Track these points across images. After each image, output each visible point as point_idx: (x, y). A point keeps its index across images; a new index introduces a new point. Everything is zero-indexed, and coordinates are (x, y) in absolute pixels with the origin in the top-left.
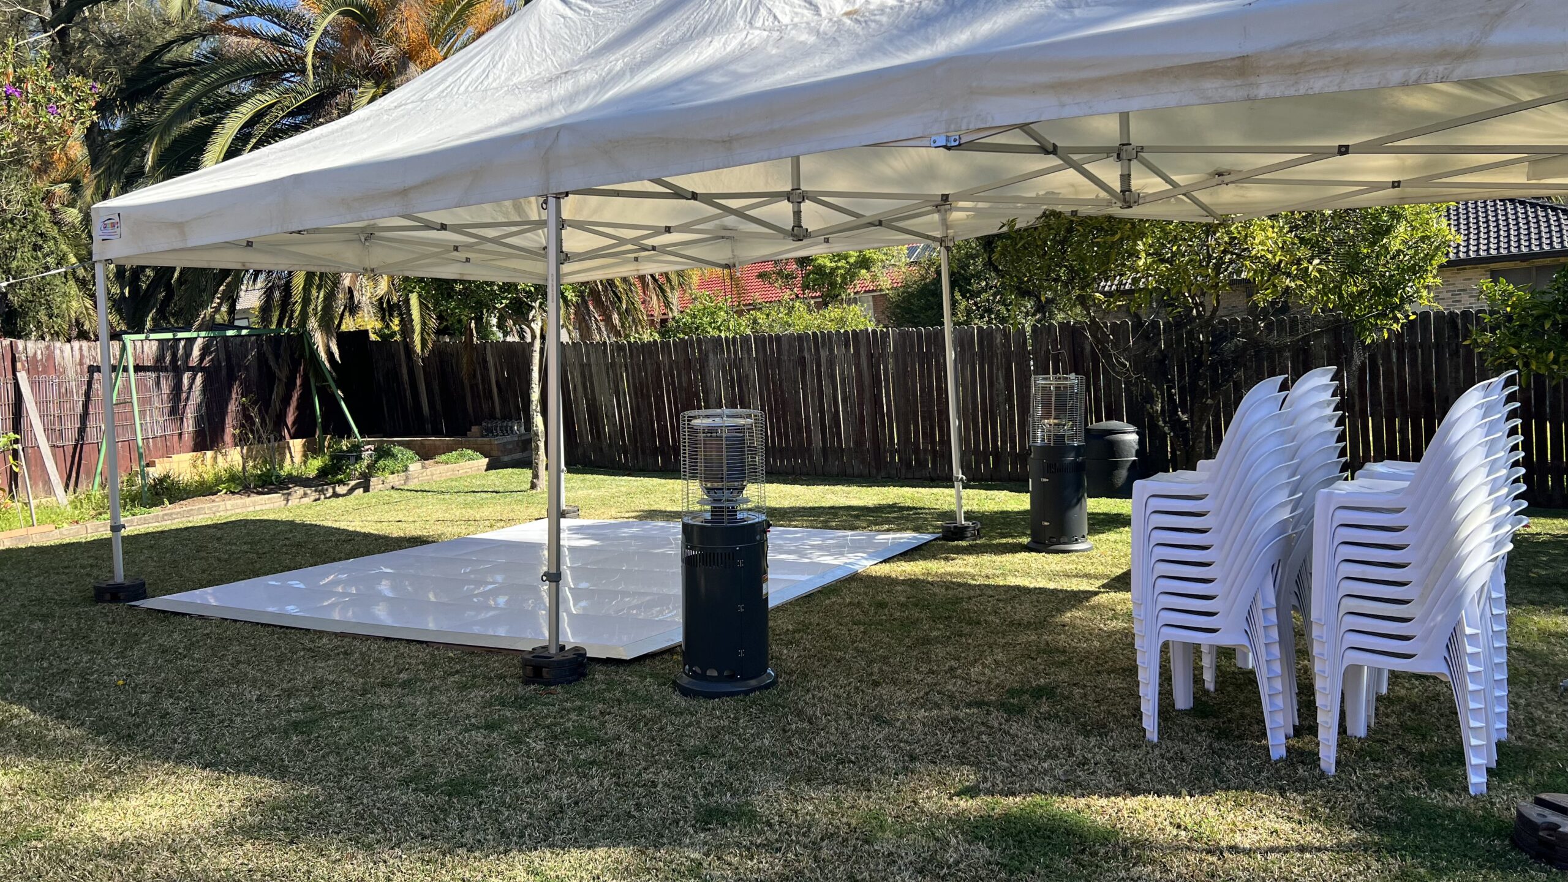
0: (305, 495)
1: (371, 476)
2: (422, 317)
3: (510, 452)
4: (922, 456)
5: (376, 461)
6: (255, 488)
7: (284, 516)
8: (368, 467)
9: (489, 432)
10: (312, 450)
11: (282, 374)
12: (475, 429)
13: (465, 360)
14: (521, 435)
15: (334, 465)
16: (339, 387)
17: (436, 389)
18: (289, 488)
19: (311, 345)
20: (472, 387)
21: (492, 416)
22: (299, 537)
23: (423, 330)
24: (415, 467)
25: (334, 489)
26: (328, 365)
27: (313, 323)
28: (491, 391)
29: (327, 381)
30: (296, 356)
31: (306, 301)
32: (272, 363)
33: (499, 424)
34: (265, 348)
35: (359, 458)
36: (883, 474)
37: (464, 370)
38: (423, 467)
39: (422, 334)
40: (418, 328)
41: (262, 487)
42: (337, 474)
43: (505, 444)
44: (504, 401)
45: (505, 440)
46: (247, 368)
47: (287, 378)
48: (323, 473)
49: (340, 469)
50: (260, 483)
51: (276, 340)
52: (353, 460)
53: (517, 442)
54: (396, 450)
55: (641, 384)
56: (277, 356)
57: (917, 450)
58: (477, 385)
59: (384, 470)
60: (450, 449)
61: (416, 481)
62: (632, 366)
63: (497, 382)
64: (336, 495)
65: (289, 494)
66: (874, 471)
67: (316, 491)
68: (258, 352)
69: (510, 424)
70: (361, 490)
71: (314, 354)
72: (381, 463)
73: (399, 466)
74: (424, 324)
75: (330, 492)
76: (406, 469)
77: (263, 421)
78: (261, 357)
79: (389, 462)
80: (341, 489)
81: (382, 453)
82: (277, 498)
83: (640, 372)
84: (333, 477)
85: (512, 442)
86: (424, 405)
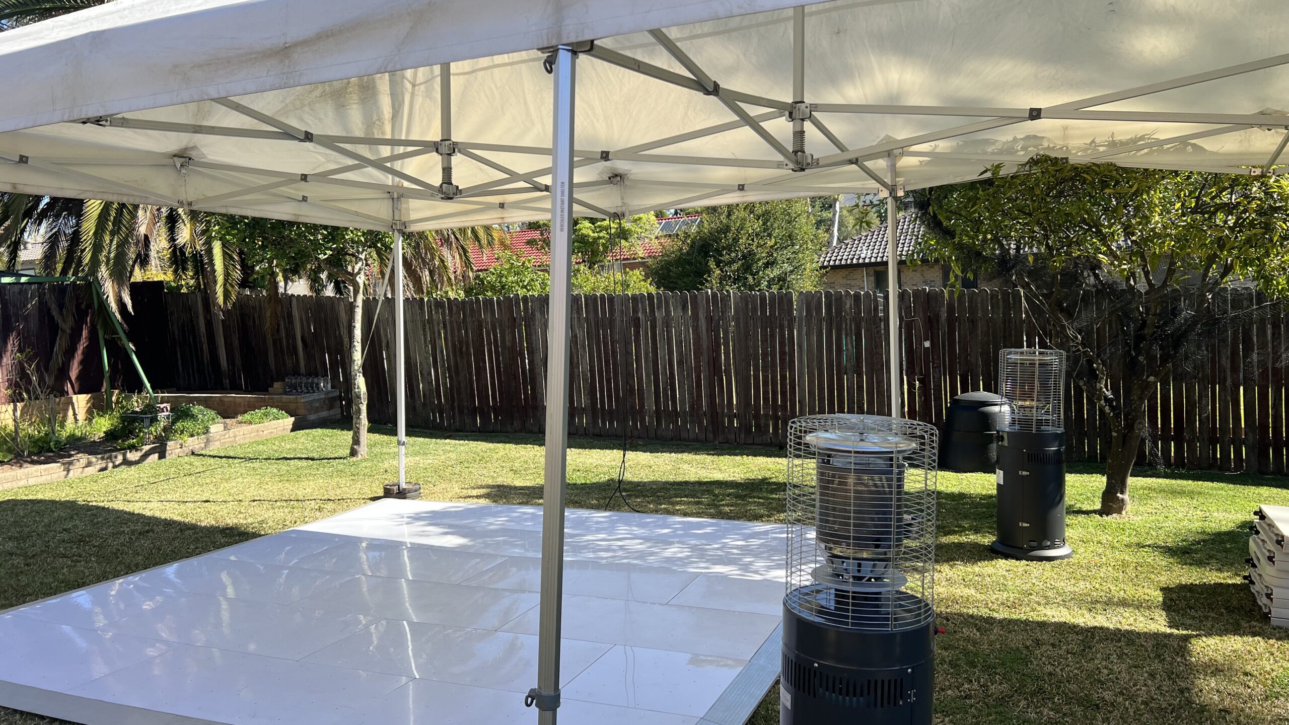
0: (89, 464)
1: (168, 439)
2: (226, 267)
3: (317, 410)
4: (762, 422)
5: (173, 423)
6: (29, 456)
7: (63, 495)
8: (165, 429)
9: (293, 389)
10: (99, 407)
11: (66, 325)
12: (277, 385)
13: (268, 314)
14: (327, 393)
15: (124, 427)
16: (130, 340)
17: (236, 342)
18: (70, 456)
19: (100, 295)
20: (274, 341)
21: (296, 373)
22: (81, 526)
23: (226, 280)
24: (216, 428)
25: (124, 455)
26: (118, 316)
27: (103, 272)
28: (295, 347)
29: (117, 333)
30: (83, 306)
31: (97, 248)
32: (55, 313)
33: (304, 380)
34: (47, 296)
35: (154, 420)
36: (721, 439)
37: (268, 324)
38: (225, 428)
39: (225, 285)
40: (220, 279)
41: (39, 454)
42: (128, 438)
43: (311, 402)
44: (309, 357)
45: (312, 398)
46: (26, 319)
47: (72, 329)
48: (111, 436)
49: (131, 432)
50: (36, 450)
51: (60, 290)
52: (147, 422)
53: (324, 400)
54: (196, 409)
55: (460, 342)
56: (61, 306)
57: (757, 416)
58: (280, 339)
59: (182, 432)
60: (251, 407)
61: (218, 443)
62: (451, 323)
63: (302, 338)
64: (127, 462)
65: (71, 463)
66: (710, 436)
67: (102, 459)
68: (41, 302)
69: (316, 380)
70: (156, 455)
71: (103, 305)
72: (179, 425)
73: (200, 428)
74: (227, 275)
75: (120, 458)
76: (207, 431)
77: (41, 380)
78: (43, 307)
79: (188, 424)
80: (132, 456)
81: (180, 414)
82: (54, 470)
83: (459, 330)
84: (123, 441)
85: (319, 400)
86: (221, 359)
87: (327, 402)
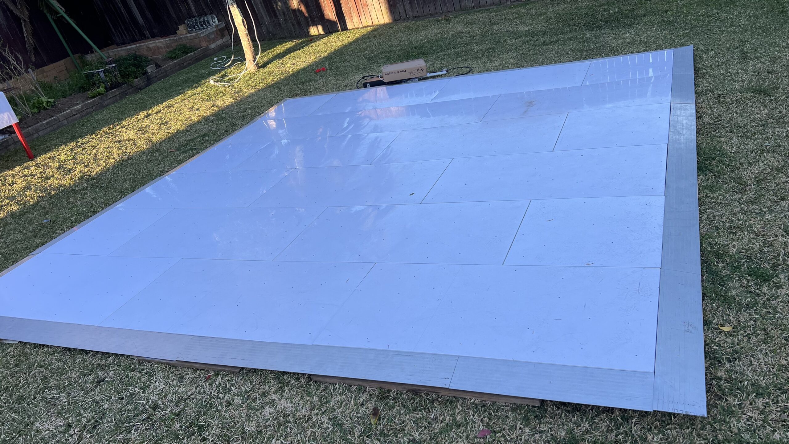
3: (214, 40)
12: (181, 28)
14: (217, 26)
15: (88, 81)
21: (191, 16)
24: (152, 68)
29: (59, 14)
33: (198, 20)
35: (106, 72)
38: (157, 67)
43: (208, 35)
44: (196, 1)
45: (208, 32)
48: (82, 89)
49: (94, 84)
50: (36, 111)
52: (102, 74)
53: (216, 31)
59: (129, 76)
60: (169, 47)
69: (206, 18)
76: (146, 72)
77: (18, 60)
82: (53, 123)
85: (213, 33)
86: (137, 17)
87: (219, 33)
